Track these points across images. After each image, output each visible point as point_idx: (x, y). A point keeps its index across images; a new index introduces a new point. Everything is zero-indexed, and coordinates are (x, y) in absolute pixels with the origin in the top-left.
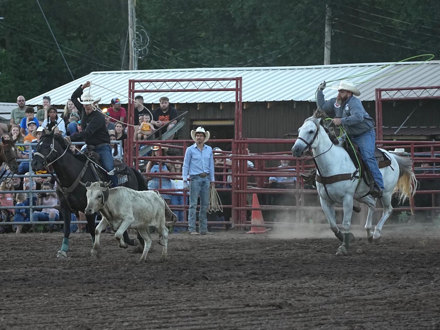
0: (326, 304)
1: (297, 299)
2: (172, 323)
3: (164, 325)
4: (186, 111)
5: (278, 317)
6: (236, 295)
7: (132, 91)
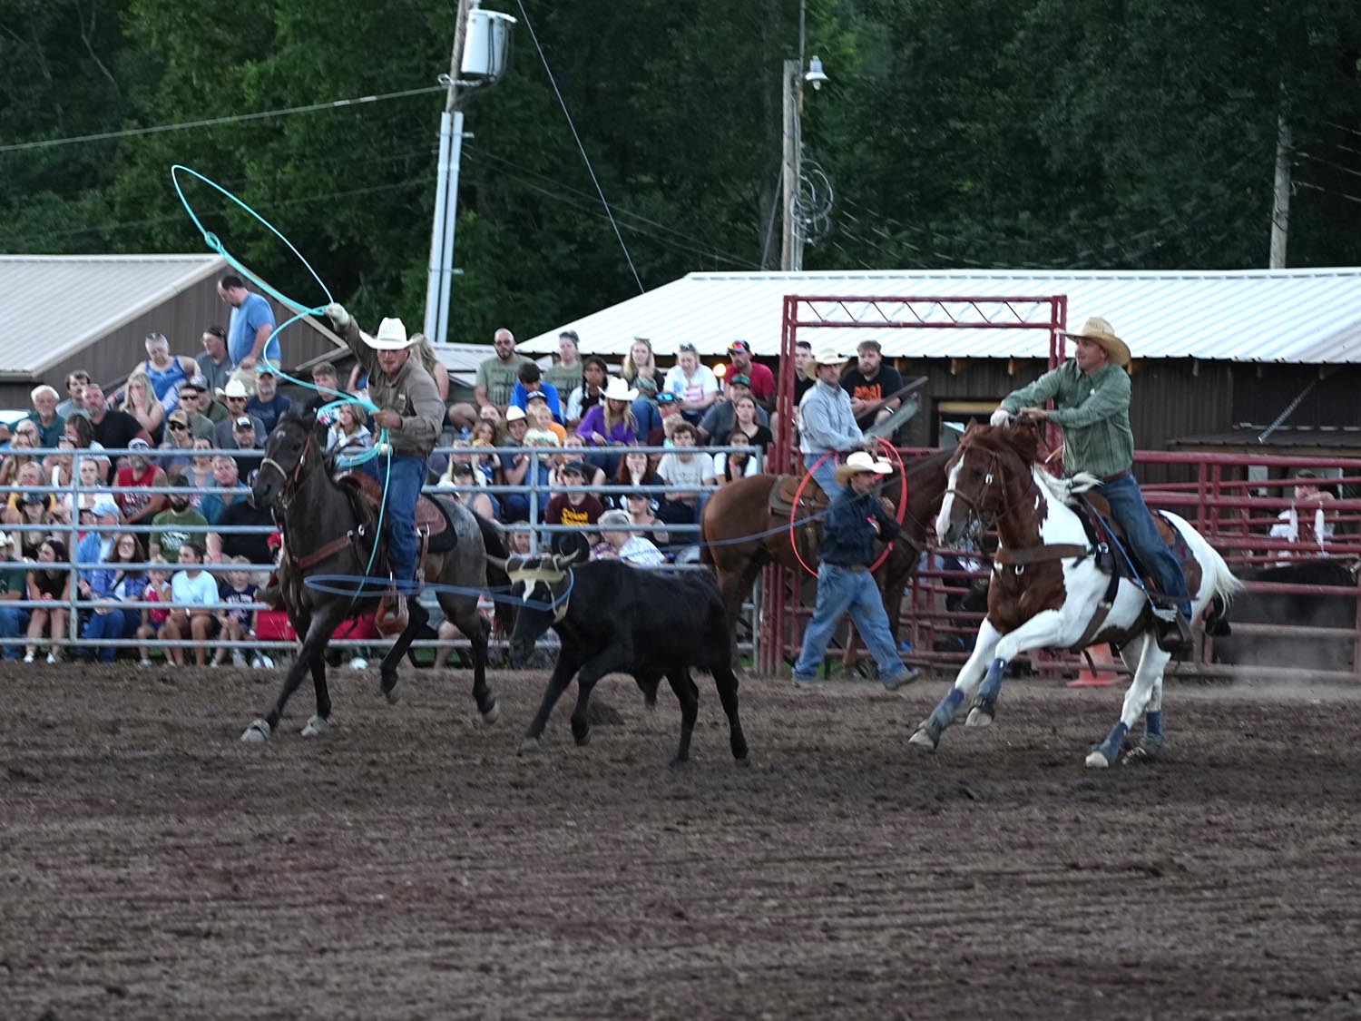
0: (1271, 866)
1: (1198, 853)
2: (885, 903)
3: (865, 909)
4: (920, 375)
5: (1150, 897)
6: (1044, 839)
7: (790, 323)
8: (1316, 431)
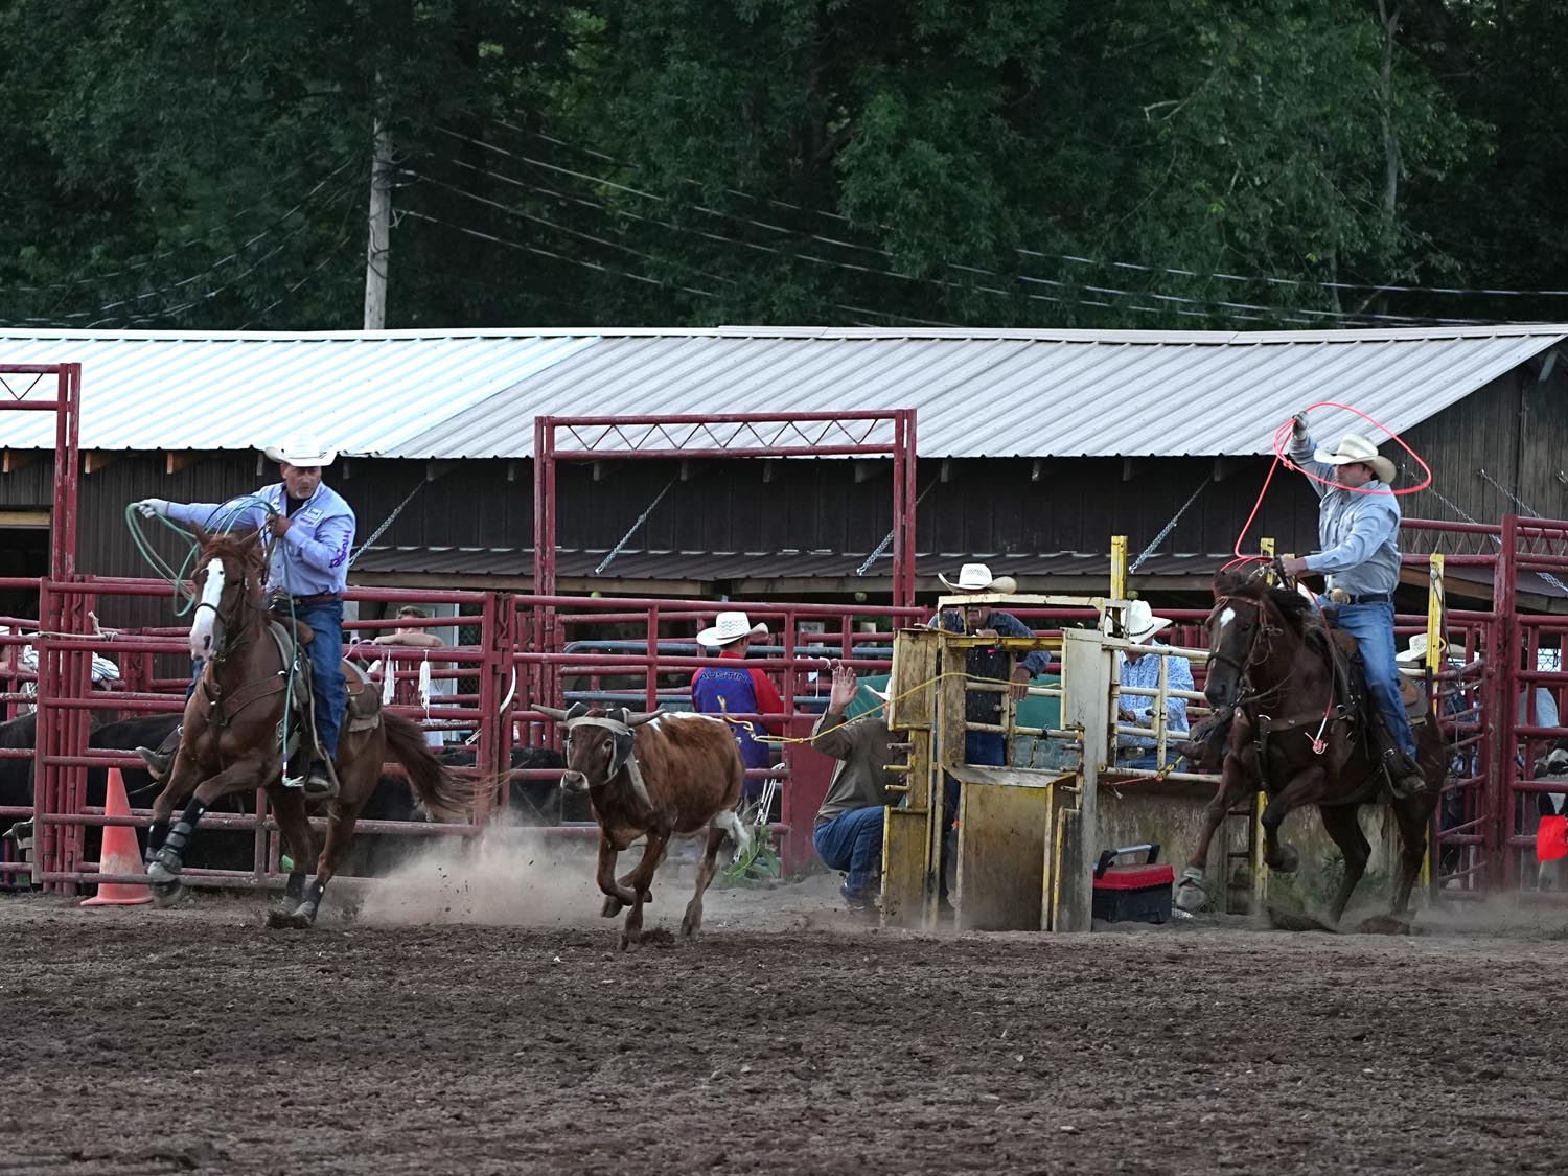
0: (346, 1152)
6: (36, 1119)
8: (422, 553)
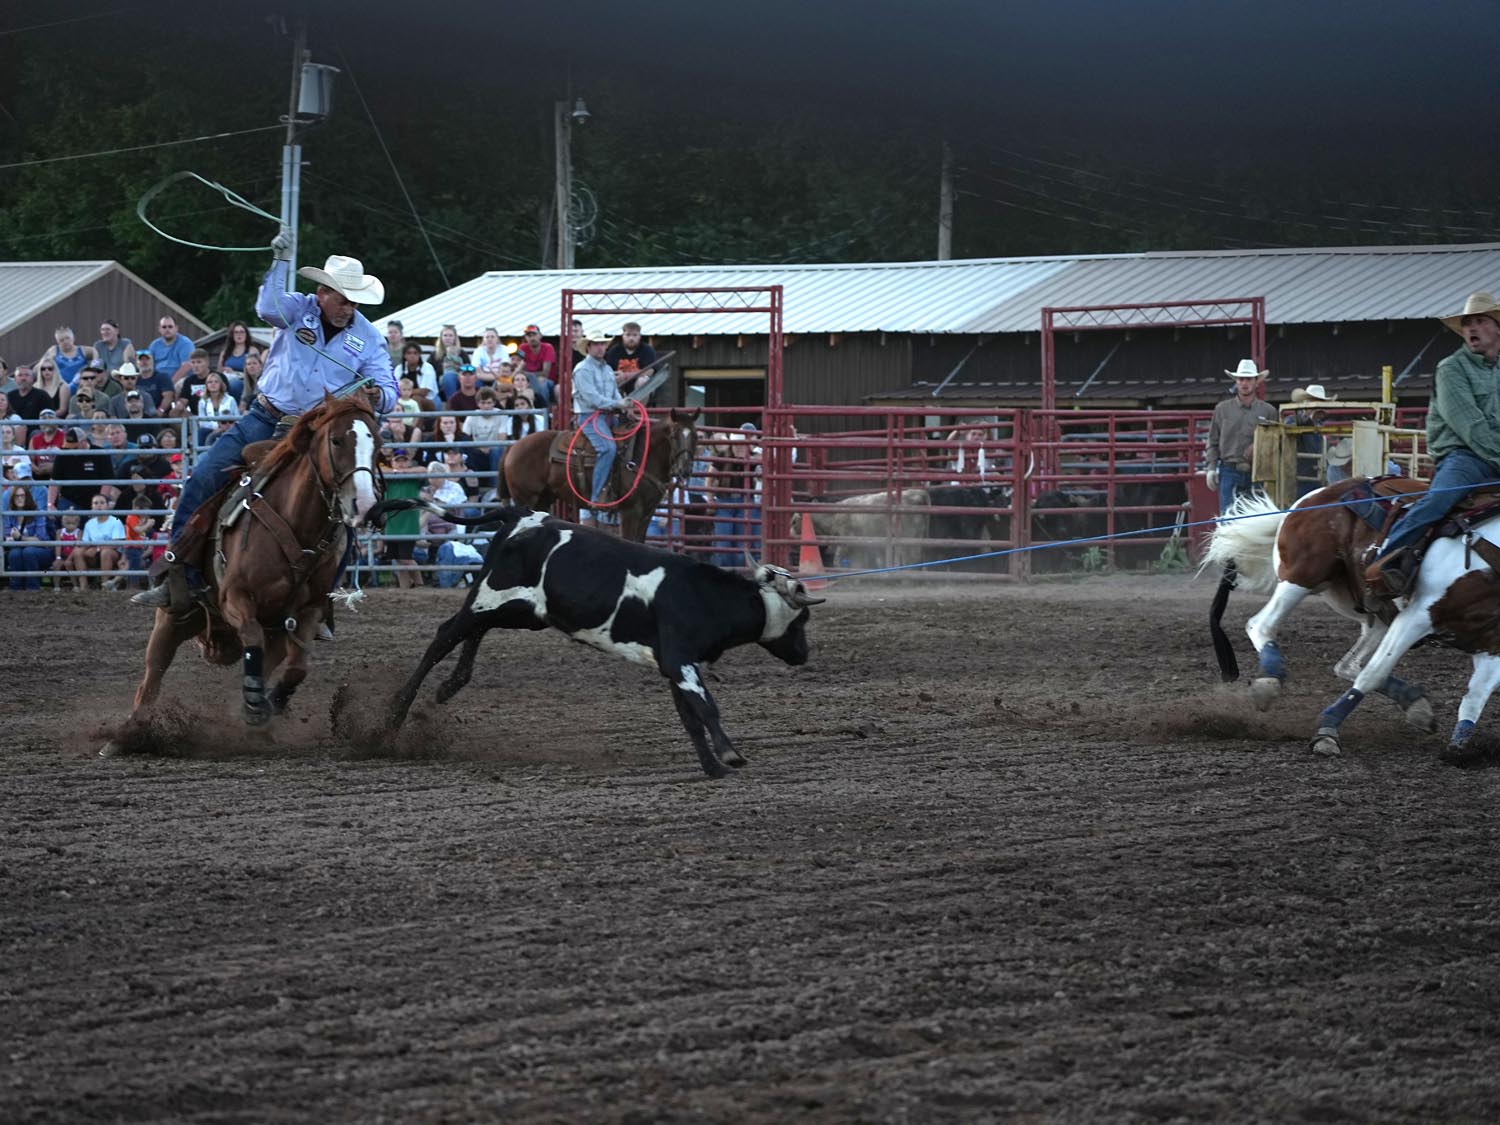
0: (949, 727)
1: (893, 719)
2: (655, 765)
3: (639, 770)
4: (669, 350)
5: (857, 753)
6: (775, 711)
7: (567, 311)
8: (976, 387)
